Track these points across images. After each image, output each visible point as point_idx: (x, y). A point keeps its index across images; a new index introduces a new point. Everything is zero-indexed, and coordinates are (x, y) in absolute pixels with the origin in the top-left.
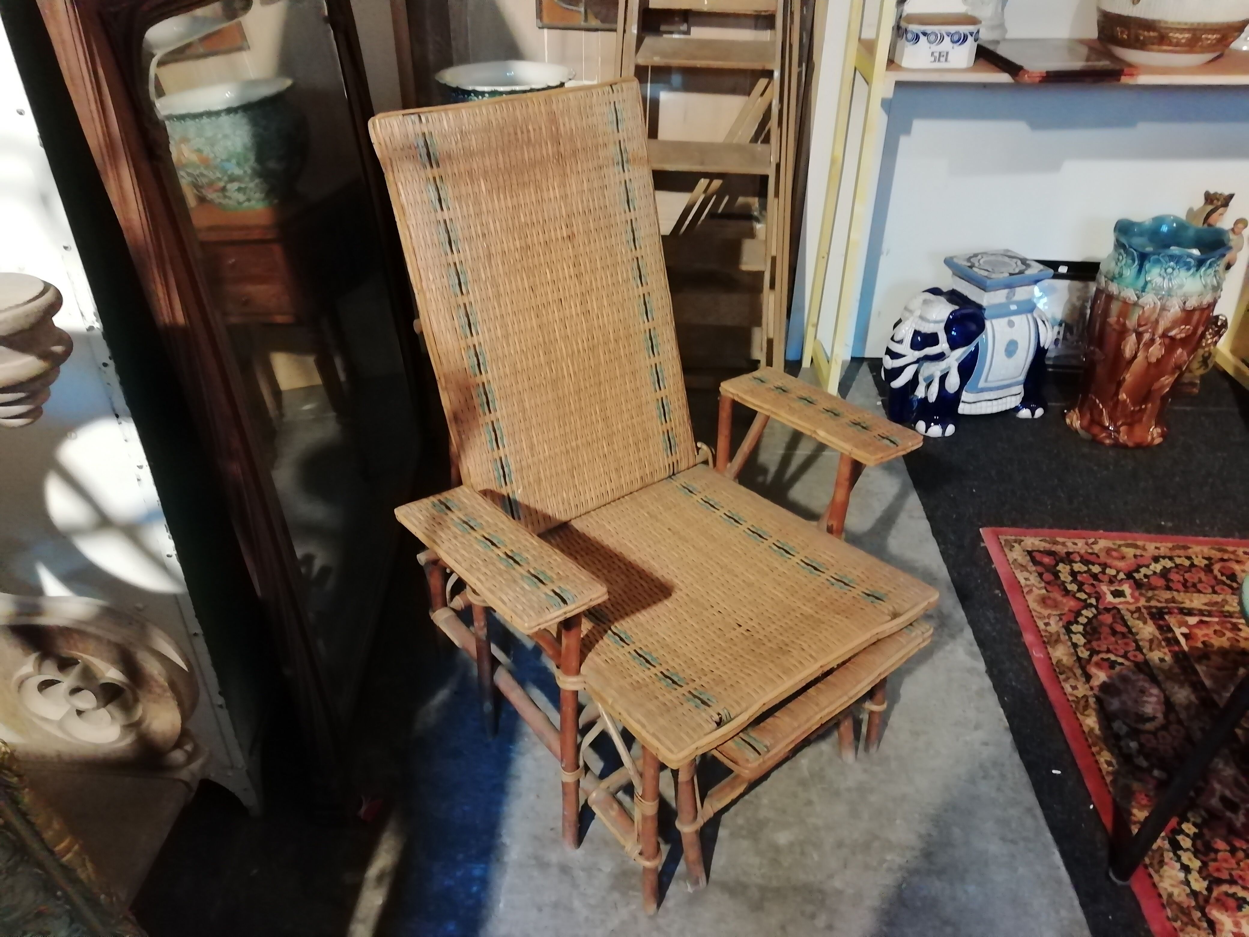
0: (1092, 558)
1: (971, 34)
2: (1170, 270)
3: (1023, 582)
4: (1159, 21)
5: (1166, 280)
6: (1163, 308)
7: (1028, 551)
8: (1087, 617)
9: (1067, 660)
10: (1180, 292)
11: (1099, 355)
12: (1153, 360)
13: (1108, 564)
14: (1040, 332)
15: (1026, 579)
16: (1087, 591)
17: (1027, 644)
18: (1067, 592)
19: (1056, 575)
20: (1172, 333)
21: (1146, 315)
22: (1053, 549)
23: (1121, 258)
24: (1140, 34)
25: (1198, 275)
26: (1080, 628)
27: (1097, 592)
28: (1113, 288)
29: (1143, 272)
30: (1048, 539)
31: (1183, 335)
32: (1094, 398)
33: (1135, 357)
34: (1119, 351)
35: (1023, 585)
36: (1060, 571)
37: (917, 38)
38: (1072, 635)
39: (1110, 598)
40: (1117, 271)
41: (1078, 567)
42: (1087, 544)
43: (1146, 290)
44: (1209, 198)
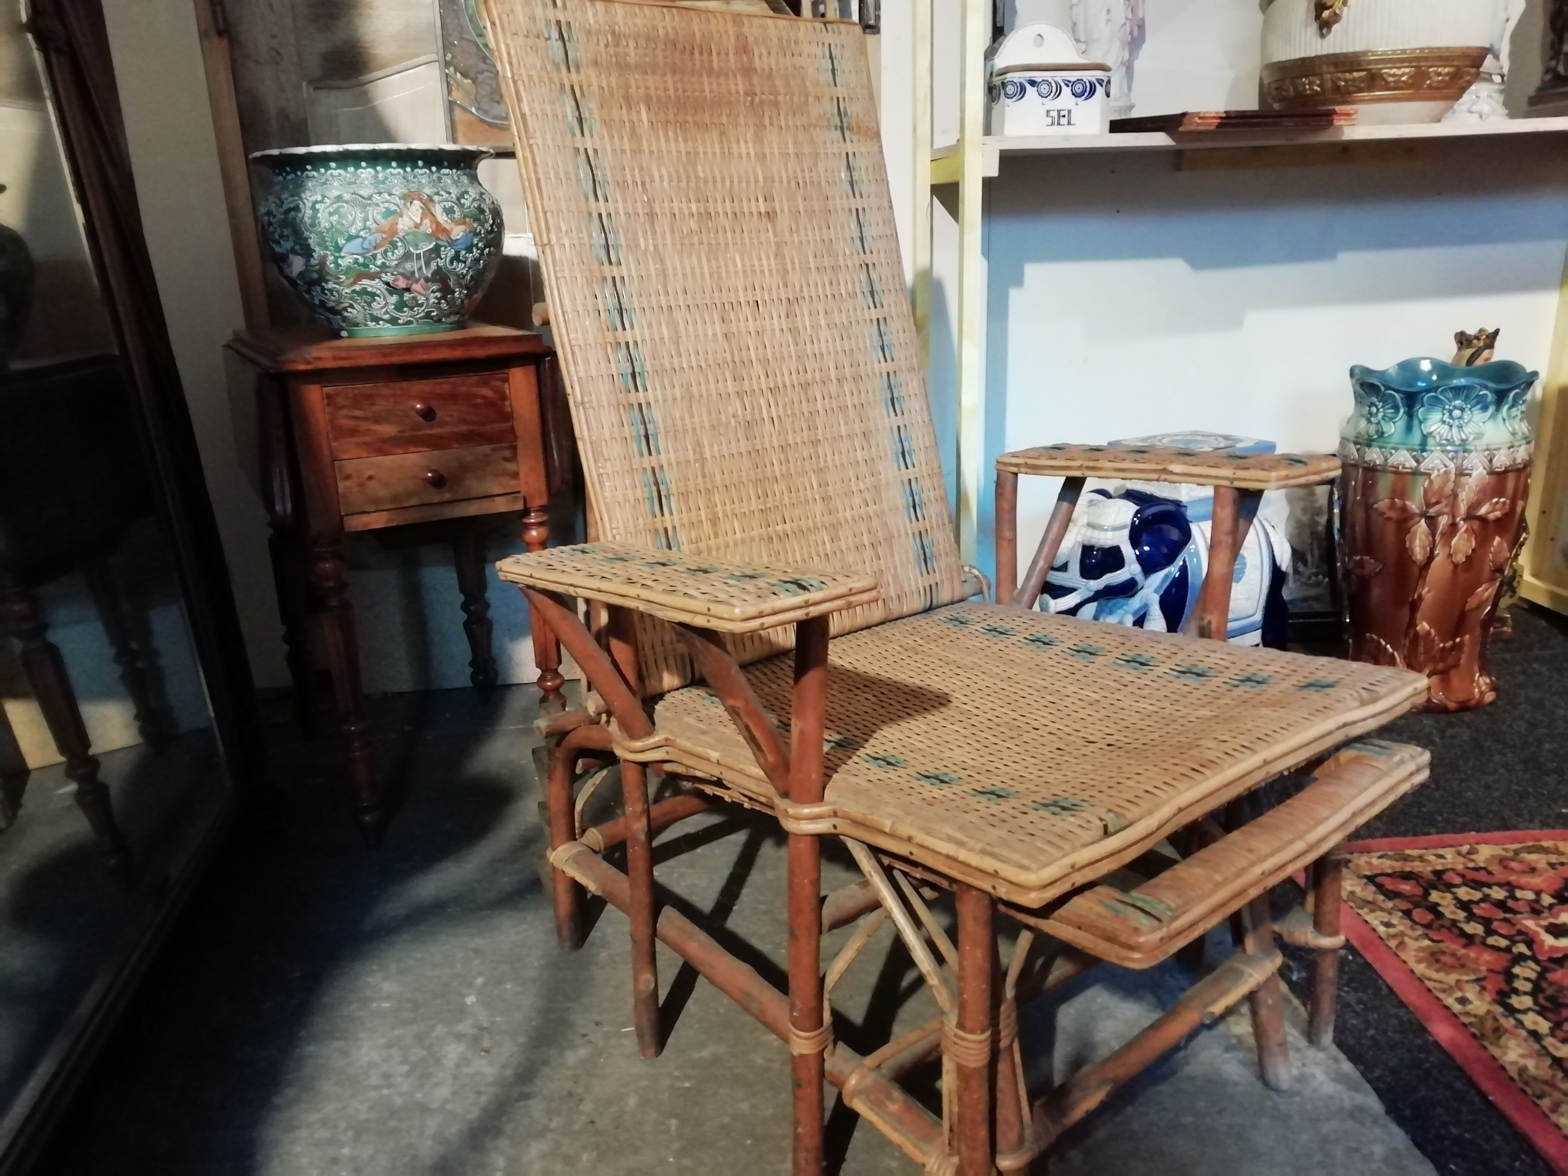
0: (1482, 876)
1: (1100, 82)
2: (1457, 413)
3: (1381, 929)
4: (1365, 53)
5: (1455, 430)
6: (1461, 473)
7: (1366, 877)
8: (1527, 979)
9: (1536, 1067)
10: (1481, 444)
11: (1371, 564)
12: (1460, 558)
13: (1514, 884)
14: (1272, 540)
15: (1388, 925)
16: (1502, 932)
17: (1444, 1044)
18: (1469, 939)
19: (1433, 908)
20: (1483, 511)
21: (1436, 486)
22: (1408, 869)
23: (1374, 409)
24: (1340, 79)
25: (1500, 417)
26: (1527, 1001)
27: (1520, 932)
28: (1374, 455)
29: (1416, 423)
30: (1391, 853)
31: (1498, 514)
32: (1375, 637)
33: (1431, 558)
34: (1404, 553)
35: (1384, 936)
36: (1437, 904)
37: (1023, 90)
38: (1520, 1016)
39: (1549, 940)
40: (1372, 429)
41: (1463, 893)
42: (1459, 854)
43: (1428, 448)
44: (1463, 340)
